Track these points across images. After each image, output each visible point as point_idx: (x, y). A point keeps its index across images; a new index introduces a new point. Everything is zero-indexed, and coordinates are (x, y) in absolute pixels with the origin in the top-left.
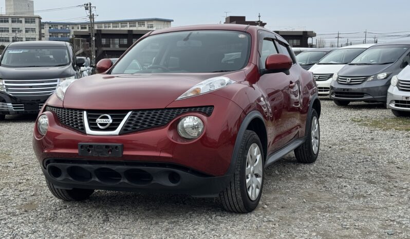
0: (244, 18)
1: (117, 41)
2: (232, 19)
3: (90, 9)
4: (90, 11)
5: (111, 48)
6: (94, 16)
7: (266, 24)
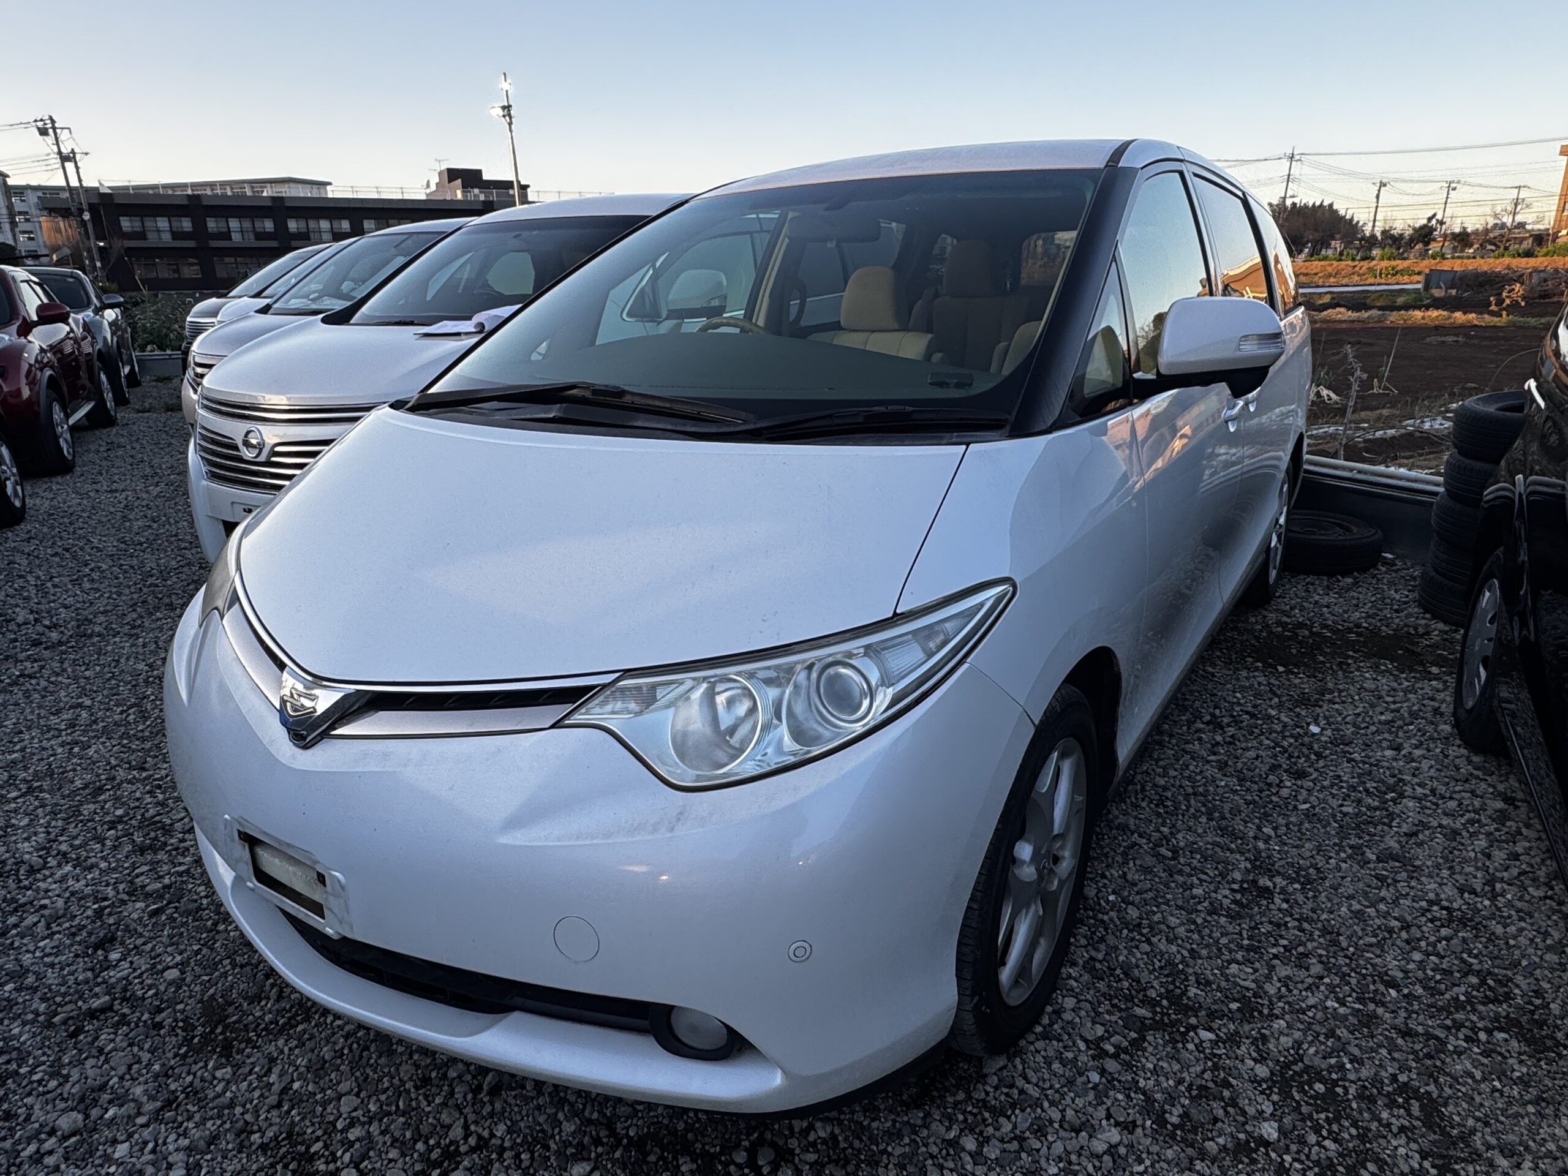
0: (479, 172)
1: (163, 223)
2: (453, 174)
3: (55, 134)
4: (57, 139)
5: (152, 240)
6: (78, 157)
7: (528, 186)
